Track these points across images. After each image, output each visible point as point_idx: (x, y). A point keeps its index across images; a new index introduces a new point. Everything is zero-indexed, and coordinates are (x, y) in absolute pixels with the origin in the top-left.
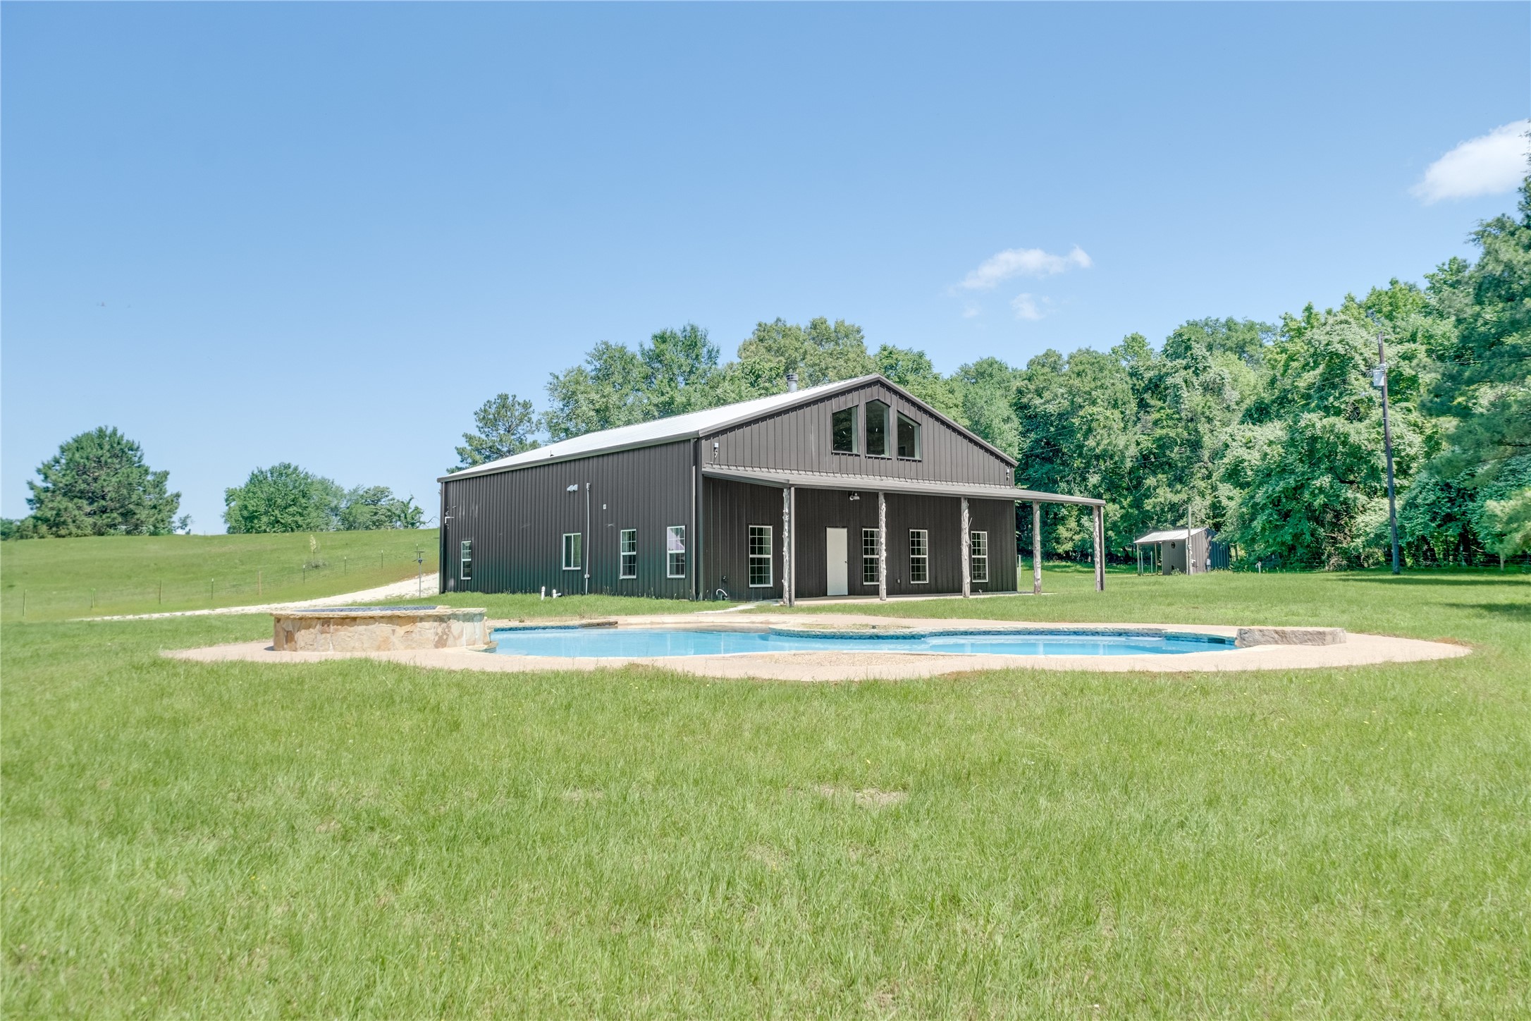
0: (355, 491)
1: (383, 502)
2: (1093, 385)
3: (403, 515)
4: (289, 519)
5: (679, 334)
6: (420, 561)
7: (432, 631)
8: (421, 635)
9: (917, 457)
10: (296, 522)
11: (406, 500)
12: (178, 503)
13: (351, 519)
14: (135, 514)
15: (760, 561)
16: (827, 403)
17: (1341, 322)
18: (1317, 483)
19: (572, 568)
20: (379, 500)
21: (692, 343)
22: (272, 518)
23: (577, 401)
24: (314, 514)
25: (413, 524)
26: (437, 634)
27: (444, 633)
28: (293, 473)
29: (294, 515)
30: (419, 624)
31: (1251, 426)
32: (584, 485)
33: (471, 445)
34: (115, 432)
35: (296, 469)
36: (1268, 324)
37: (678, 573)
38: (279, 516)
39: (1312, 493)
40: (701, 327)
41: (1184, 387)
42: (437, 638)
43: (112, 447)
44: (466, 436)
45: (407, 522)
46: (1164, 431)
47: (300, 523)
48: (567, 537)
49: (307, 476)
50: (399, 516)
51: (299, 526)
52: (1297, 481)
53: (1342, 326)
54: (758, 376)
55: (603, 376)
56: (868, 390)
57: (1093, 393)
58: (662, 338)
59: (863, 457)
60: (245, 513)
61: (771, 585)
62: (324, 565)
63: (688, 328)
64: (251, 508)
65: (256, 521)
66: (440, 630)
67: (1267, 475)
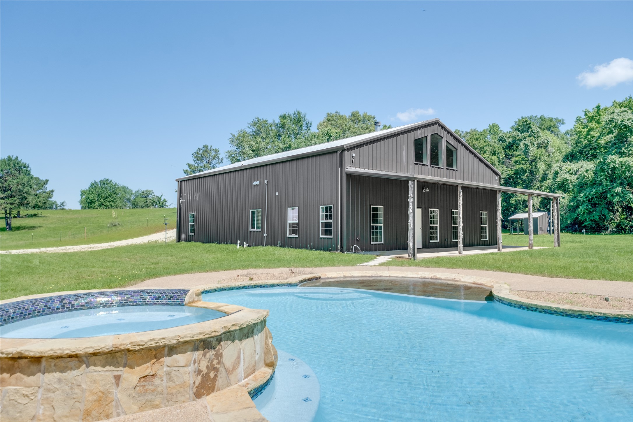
0: (138, 192)
1: (150, 196)
2: (485, 144)
3: (158, 202)
4: (108, 203)
5: (292, 115)
6: (166, 224)
7: (191, 368)
8: (170, 379)
9: (455, 168)
10: (111, 205)
11: (160, 196)
12: (53, 195)
13: (136, 204)
14: (27, 198)
15: (377, 227)
16: (412, 133)
17: (623, 111)
18: (616, 190)
19: (255, 230)
20: (148, 196)
21: (298, 120)
22: (101, 203)
23: (244, 146)
24: (119, 201)
25: (163, 206)
26: (200, 371)
27: (212, 368)
28: (110, 183)
29: (110, 202)
30: (167, 360)
31: (569, 163)
32: (264, 182)
33: (190, 169)
34: (17, 158)
35: (111, 181)
36: (560, 118)
37: (327, 234)
38: (103, 202)
39: (612, 196)
40: (303, 112)
41: (530, 145)
42: (199, 379)
43: (15, 166)
44: (188, 164)
45: (160, 206)
46: (521, 166)
47: (112, 205)
48: (252, 212)
49: (116, 185)
50: (157, 203)
51: (112, 207)
52: (603, 189)
53: (624, 113)
54: (330, 136)
55: (257, 133)
56: (432, 127)
57: (485, 148)
58: (284, 117)
59: (429, 166)
60: (88, 200)
61: (383, 243)
62: (119, 224)
63: (296, 113)
64: (91, 198)
65: (93, 204)
66: (203, 366)
67: (582, 187)
